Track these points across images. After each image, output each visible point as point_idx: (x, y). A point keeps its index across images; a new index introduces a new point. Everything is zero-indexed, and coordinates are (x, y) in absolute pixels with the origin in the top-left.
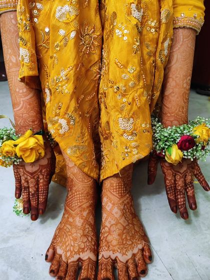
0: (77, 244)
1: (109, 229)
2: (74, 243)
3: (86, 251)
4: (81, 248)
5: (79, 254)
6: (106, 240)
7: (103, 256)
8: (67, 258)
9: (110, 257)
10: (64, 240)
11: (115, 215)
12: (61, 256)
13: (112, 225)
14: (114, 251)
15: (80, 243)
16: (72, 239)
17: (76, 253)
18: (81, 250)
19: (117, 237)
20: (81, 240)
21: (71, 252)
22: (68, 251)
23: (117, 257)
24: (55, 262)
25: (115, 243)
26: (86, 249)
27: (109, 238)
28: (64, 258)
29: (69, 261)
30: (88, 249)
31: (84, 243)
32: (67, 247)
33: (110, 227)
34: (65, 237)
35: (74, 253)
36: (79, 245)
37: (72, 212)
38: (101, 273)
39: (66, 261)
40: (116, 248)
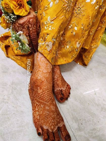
0: (55, 120)
1: (57, 79)
2: (54, 121)
3: (61, 122)
4: (58, 122)
5: (58, 125)
6: (57, 84)
7: (57, 90)
8: (53, 130)
9: (60, 89)
10: (46, 121)
11: (58, 73)
12: (48, 130)
13: (58, 77)
14: (60, 87)
15: (57, 119)
16: (51, 118)
17: (56, 125)
18: (58, 123)
19: (61, 82)
20: (57, 118)
21: (54, 126)
22: (51, 126)
23: (62, 89)
24: (46, 135)
25: (60, 84)
26: (60, 121)
27: (58, 83)
28: (50, 131)
29: (54, 131)
30: (61, 121)
31: (59, 119)
32: (49, 124)
33: (57, 78)
34: (46, 119)
35: (55, 126)
36: (57, 121)
37: (47, 103)
38: (59, 96)
39: (52, 131)
40: (61, 86)
